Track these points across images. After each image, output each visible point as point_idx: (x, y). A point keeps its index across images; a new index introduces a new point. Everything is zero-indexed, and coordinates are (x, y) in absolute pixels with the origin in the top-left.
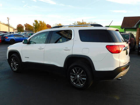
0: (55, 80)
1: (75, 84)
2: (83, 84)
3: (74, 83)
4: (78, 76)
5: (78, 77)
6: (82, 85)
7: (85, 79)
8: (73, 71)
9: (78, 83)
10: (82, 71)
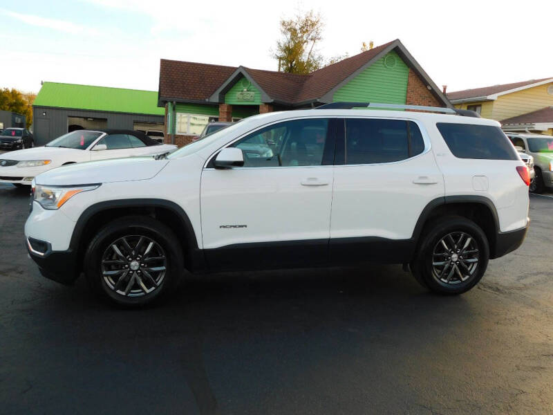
0: (341, 292)
1: (446, 281)
2: (469, 274)
3: (442, 279)
4: (455, 257)
5: (455, 260)
6: (467, 277)
7: (476, 260)
8: (441, 244)
9: (456, 275)
10: (469, 240)
